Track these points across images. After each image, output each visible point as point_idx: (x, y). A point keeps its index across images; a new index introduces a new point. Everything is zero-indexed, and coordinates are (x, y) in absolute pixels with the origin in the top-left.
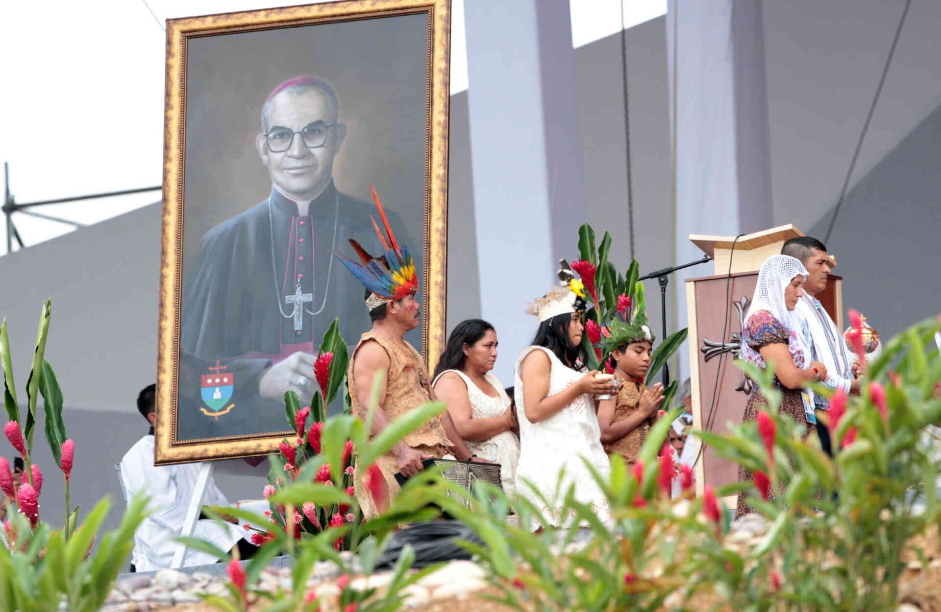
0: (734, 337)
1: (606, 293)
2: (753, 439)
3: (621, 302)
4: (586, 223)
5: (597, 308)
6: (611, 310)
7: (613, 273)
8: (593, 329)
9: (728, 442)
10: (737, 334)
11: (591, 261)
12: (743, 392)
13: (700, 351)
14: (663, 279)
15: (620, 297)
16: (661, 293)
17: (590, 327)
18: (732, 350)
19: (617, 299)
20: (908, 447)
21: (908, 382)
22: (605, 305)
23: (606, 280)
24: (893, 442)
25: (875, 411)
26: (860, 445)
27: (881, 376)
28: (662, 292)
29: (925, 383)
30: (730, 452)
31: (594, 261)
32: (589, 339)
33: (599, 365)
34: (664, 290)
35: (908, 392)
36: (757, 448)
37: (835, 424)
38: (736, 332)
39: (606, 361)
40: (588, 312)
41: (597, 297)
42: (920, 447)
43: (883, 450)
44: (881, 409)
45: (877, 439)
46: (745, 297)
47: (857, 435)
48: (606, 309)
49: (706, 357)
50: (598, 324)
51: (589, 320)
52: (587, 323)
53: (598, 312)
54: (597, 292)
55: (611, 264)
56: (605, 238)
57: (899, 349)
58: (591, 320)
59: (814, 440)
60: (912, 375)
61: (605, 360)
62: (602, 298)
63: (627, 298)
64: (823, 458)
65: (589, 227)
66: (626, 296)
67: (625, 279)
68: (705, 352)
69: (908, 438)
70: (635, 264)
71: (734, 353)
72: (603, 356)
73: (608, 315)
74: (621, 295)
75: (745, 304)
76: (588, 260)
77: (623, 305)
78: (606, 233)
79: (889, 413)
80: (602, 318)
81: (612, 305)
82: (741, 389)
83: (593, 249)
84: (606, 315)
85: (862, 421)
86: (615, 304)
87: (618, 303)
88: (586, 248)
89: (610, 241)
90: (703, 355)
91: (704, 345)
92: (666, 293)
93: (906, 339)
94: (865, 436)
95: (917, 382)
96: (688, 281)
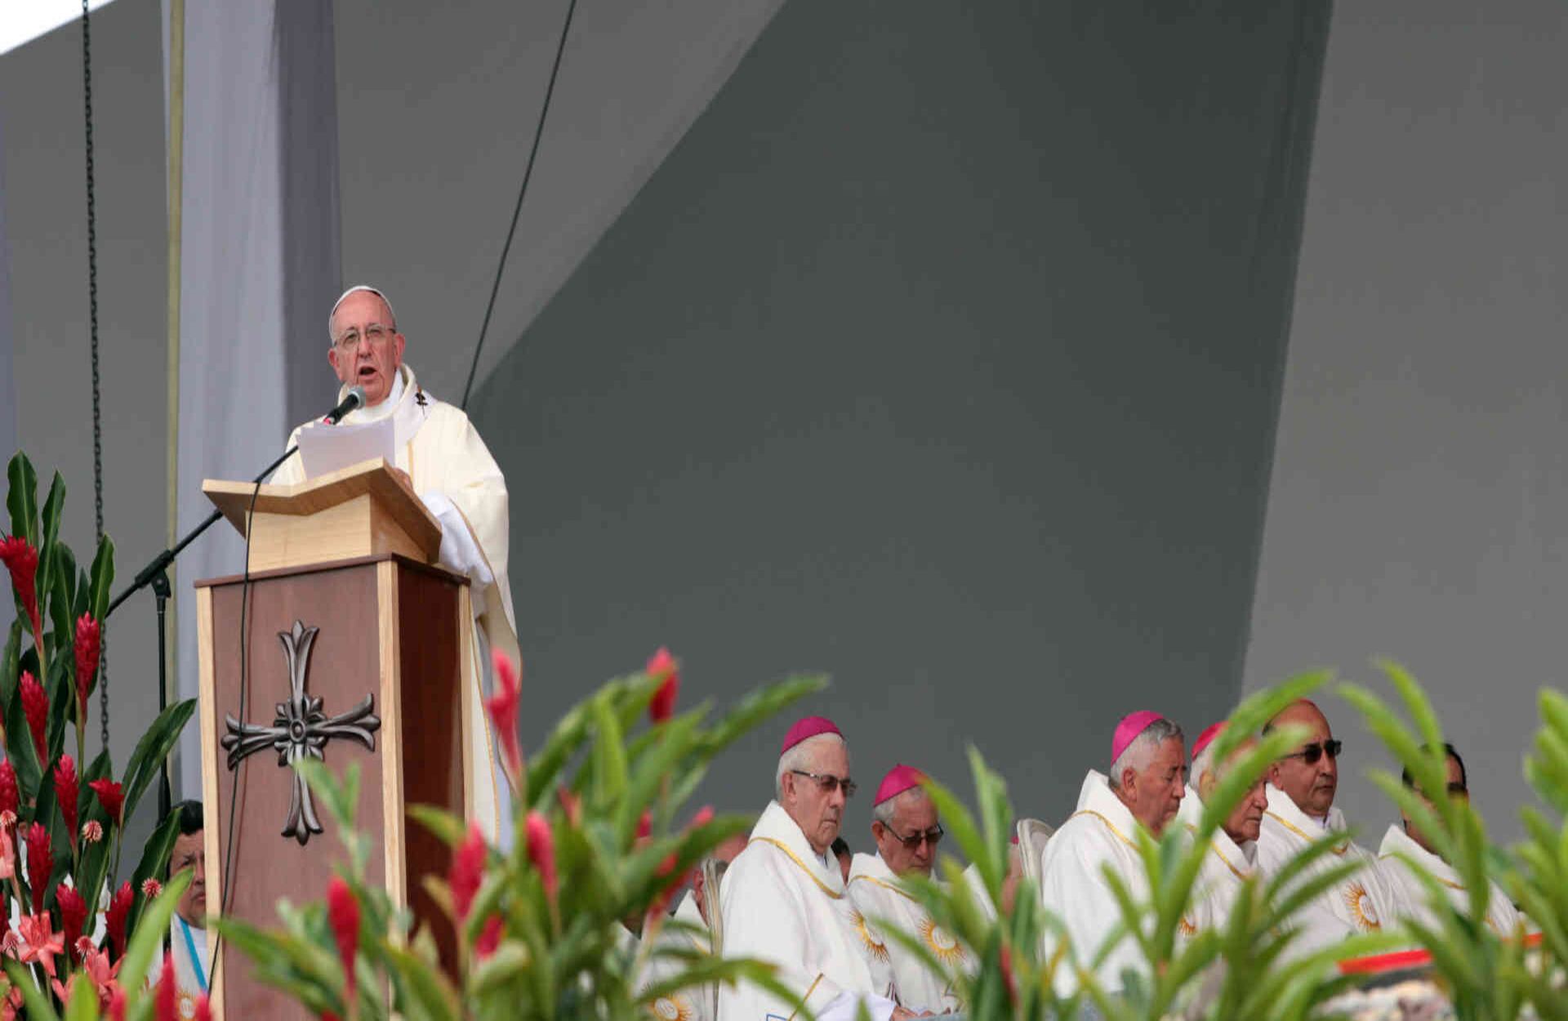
0: (280, 714)
1: (56, 614)
2: (321, 942)
3: (82, 633)
4: (21, 452)
5: (40, 648)
6: (64, 650)
7: (70, 567)
8: (33, 693)
9: (276, 945)
10: (284, 706)
11: (30, 537)
12: (294, 838)
13: (221, 748)
14: (160, 582)
15: (81, 622)
16: (156, 612)
17: (26, 689)
18: (277, 744)
19: (75, 625)
20: (591, 962)
21: (593, 813)
22: (54, 642)
23: (56, 580)
24: (564, 950)
25: (534, 876)
26: (511, 954)
27: (545, 801)
28: (159, 610)
29: (622, 815)
30: (279, 967)
31: (36, 541)
32: (25, 715)
33: (41, 775)
34: (162, 606)
35: (593, 832)
36: (326, 962)
37: (463, 907)
38: (284, 702)
39: (54, 767)
40: (24, 656)
41: (39, 619)
42: (611, 963)
43: (550, 964)
44: (545, 876)
45: (539, 940)
46: (301, 623)
47: (505, 931)
48: (54, 651)
49: (230, 759)
50: (41, 683)
51: (25, 672)
52: (22, 681)
53: (41, 656)
54: (40, 608)
55: (66, 547)
56: (54, 486)
57: (580, 739)
58: (29, 672)
59: (426, 944)
60: (600, 798)
61: (51, 765)
62: (49, 626)
63: (92, 624)
64: (441, 984)
65: (25, 458)
66: (91, 619)
67: (89, 581)
68: (227, 746)
69: (591, 941)
70: (108, 546)
71: (280, 750)
72: (50, 755)
73: (60, 662)
74: (83, 617)
75: (301, 637)
76: (24, 537)
77: (85, 639)
78: (57, 475)
79: (560, 882)
80: (49, 668)
81: (65, 641)
82: (291, 832)
83: (33, 510)
84: (55, 662)
85: (511, 897)
86: (71, 637)
87: (76, 635)
88: (21, 510)
89: (63, 494)
90: (225, 754)
91: (227, 731)
92: (166, 612)
93: (590, 717)
94: (518, 934)
95: (607, 813)
96: (199, 585)
